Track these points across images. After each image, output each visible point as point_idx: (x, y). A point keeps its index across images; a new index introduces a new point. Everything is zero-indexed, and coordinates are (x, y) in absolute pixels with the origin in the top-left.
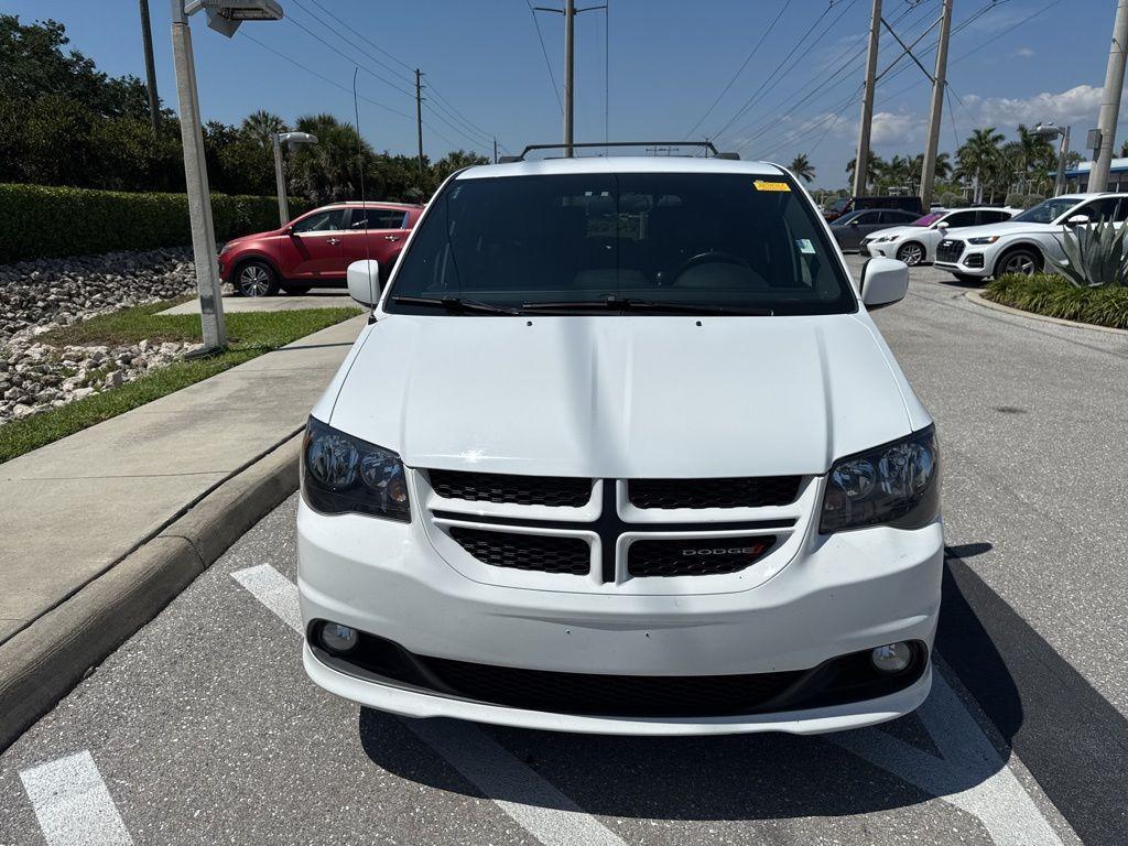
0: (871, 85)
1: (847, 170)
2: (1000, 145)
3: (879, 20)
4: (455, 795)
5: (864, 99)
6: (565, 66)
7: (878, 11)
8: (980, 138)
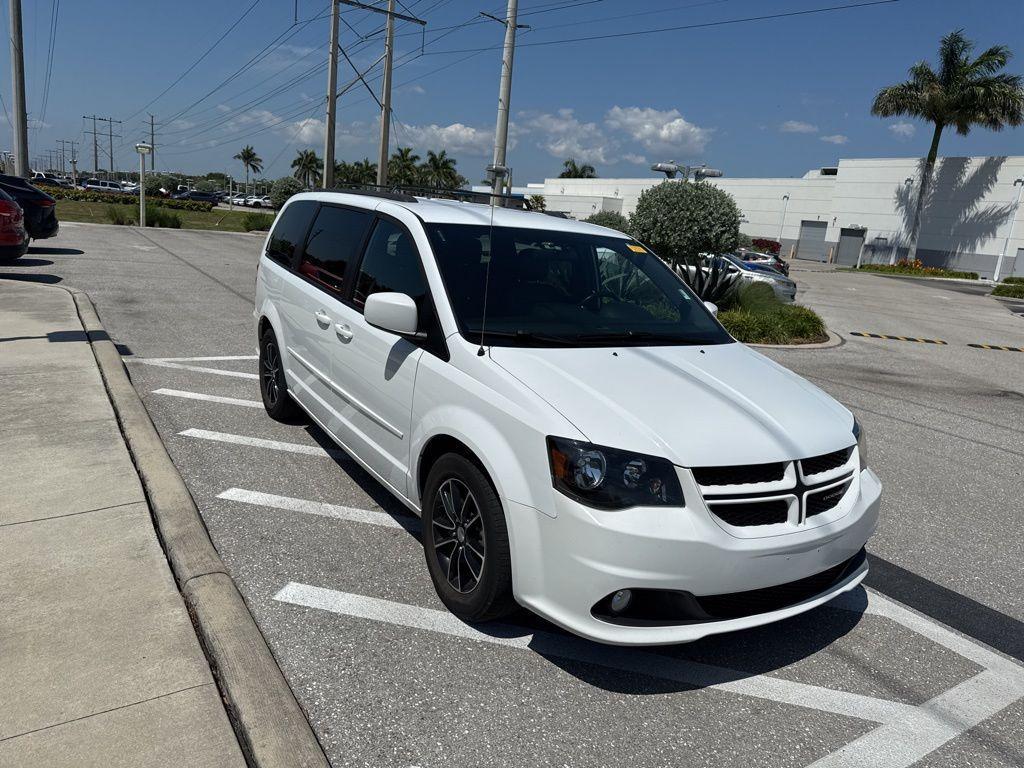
0: (333, 99)
1: (293, 166)
2: (417, 164)
3: (336, 46)
4: (688, 692)
5: (328, 111)
6: (11, 19)
7: (336, 38)
8: (402, 155)
